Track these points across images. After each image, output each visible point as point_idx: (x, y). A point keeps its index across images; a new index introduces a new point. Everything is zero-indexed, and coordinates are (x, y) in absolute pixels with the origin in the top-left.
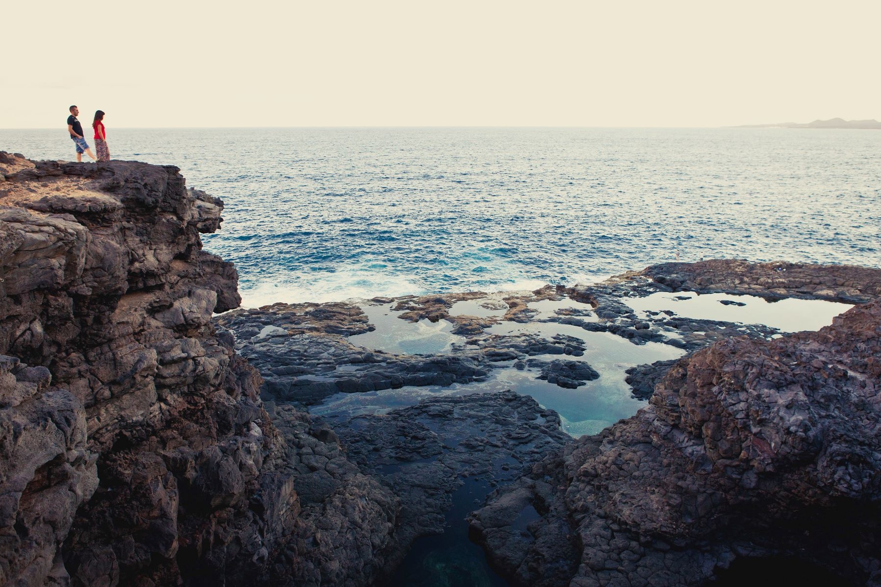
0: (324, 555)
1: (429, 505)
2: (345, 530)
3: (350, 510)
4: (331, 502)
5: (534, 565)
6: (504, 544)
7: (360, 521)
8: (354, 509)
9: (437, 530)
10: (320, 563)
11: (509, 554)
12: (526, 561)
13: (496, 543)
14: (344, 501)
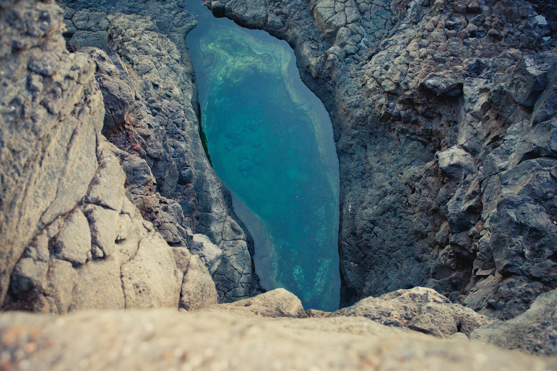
0: (165, 89)
1: (171, 9)
2: (158, 64)
3: (147, 48)
4: (128, 51)
5: (278, 10)
6: (247, 8)
7: (158, 51)
8: (147, 45)
9: (192, 24)
10: (169, 96)
11: (256, 12)
12: (270, 11)
13: (242, 10)
14: (135, 44)
